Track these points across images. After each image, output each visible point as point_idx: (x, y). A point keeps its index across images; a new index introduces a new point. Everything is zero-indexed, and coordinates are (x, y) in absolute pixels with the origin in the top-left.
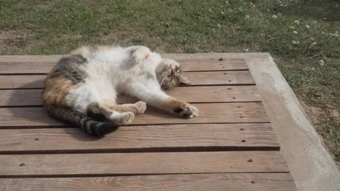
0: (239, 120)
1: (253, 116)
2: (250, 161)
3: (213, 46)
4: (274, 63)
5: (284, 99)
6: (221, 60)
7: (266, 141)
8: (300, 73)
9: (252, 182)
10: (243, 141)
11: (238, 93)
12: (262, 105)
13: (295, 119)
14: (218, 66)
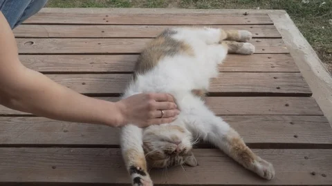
0: (271, 69)
1: (283, 66)
2: (287, 105)
3: (225, 4)
4: (290, 20)
5: (304, 54)
6: (246, 14)
7: (299, 88)
8: (311, 32)
9: (291, 123)
10: (278, 88)
11: (266, 45)
12: (290, 56)
13: (316, 72)
14: (243, 20)
